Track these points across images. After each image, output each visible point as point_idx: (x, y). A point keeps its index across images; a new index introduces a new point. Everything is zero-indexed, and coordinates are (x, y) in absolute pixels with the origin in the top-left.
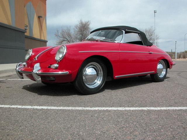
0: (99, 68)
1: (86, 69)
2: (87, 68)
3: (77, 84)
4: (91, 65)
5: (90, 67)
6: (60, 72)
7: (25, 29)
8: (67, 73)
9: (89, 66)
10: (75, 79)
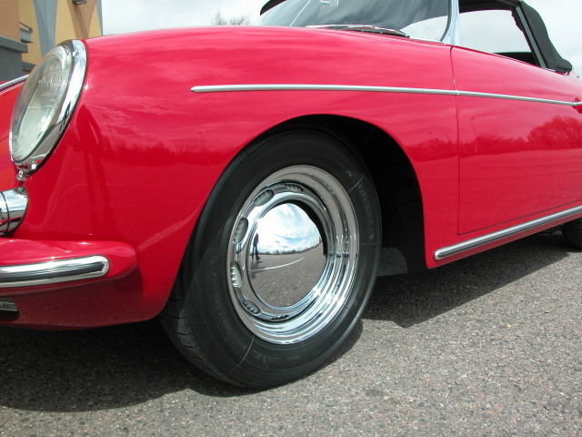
0: (335, 198)
1: (251, 218)
2: (258, 210)
3: (184, 332)
4: (286, 184)
5: (277, 197)
6: (51, 265)
7: (22, 41)
8: (99, 266)
9: (273, 194)
10: (172, 299)
